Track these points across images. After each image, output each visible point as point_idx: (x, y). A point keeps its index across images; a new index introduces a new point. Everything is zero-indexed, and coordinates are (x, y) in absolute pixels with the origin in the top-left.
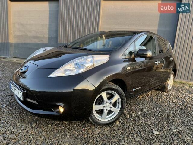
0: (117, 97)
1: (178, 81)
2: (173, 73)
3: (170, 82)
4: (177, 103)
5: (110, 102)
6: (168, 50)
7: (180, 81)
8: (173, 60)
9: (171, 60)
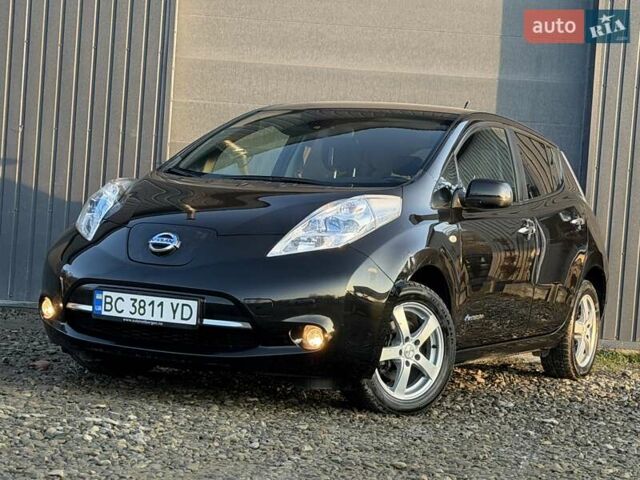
0: (432, 325)
2: (592, 287)
5: (415, 339)
6: (559, 187)
8: (585, 227)
9: (576, 226)
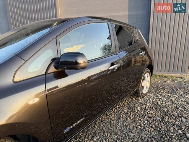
1: (159, 74)
3: (146, 83)
4: (155, 119)
7: (161, 74)
